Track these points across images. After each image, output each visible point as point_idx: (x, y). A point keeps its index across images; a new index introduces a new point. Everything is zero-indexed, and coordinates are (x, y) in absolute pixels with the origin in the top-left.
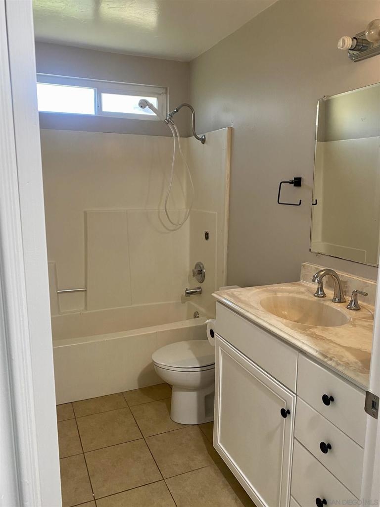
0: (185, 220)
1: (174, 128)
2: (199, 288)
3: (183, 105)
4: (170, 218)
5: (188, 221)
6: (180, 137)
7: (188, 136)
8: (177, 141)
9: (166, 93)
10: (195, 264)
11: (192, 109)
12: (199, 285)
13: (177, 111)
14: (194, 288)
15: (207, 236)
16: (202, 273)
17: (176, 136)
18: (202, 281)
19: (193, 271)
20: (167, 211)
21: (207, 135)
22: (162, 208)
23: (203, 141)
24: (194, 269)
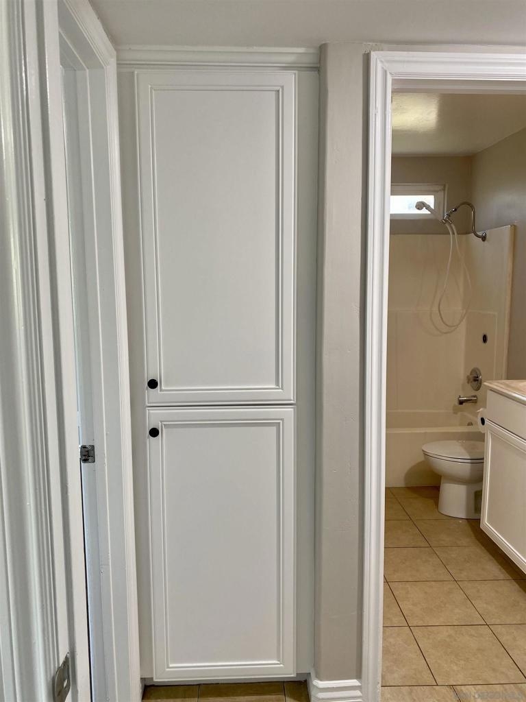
0: (461, 321)
1: (452, 228)
2: (474, 396)
3: (463, 204)
4: (444, 319)
5: (464, 322)
6: (458, 234)
7: (467, 233)
8: (454, 238)
9: (444, 190)
10: (471, 370)
11: (472, 207)
12: (474, 393)
13: (456, 210)
14: (468, 396)
15: (485, 339)
16: (478, 380)
17: (454, 234)
18: (478, 389)
19: (468, 377)
20: (441, 312)
21: (488, 232)
22: (435, 309)
23: (484, 238)
24: (469, 374)
